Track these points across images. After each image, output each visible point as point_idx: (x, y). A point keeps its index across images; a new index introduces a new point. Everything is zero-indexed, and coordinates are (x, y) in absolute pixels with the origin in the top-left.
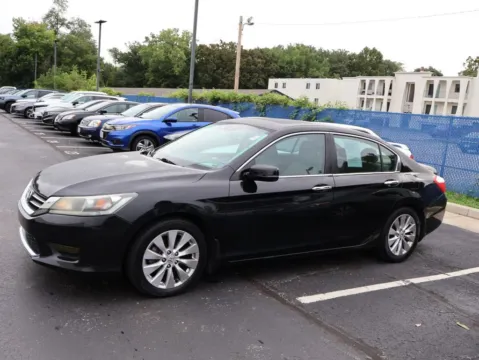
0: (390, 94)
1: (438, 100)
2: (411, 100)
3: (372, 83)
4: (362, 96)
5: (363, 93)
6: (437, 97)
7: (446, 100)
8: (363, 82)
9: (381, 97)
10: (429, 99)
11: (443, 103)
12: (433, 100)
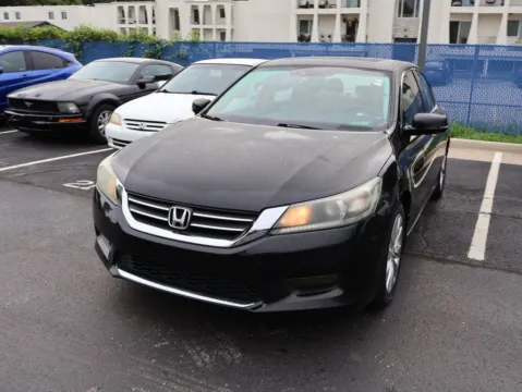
0: (154, 22)
1: (206, 27)
2: (178, 27)
3: (131, 9)
4: (123, 26)
5: (123, 22)
6: (204, 23)
7: (214, 26)
8: (121, 10)
9: (145, 26)
10: (196, 26)
11: (210, 30)
12: (201, 26)
